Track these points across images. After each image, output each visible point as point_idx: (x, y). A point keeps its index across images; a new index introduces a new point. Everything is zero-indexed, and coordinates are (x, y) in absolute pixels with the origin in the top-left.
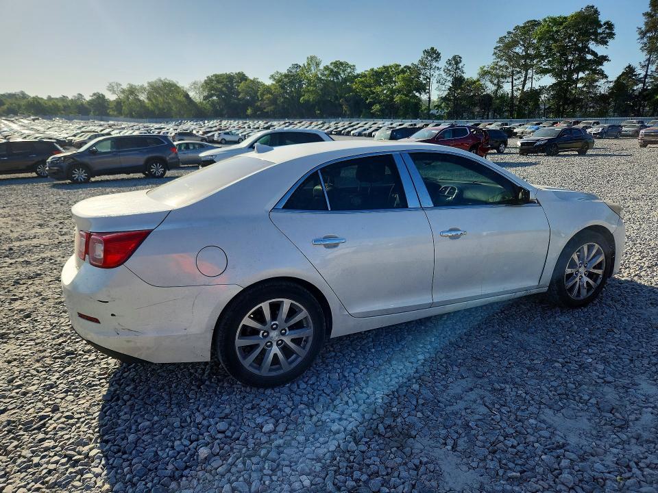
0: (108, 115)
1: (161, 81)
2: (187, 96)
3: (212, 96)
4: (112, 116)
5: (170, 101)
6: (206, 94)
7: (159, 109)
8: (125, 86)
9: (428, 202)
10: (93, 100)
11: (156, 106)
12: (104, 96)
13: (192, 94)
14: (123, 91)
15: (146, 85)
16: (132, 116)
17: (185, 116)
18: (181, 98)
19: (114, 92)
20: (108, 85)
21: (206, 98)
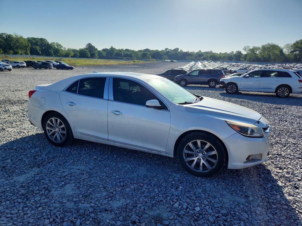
0: (240, 60)
1: (269, 44)
2: (281, 51)
3: (296, 51)
4: (241, 61)
5: (271, 54)
6: (292, 50)
7: (264, 58)
8: (251, 48)
9: (112, 98)
10: (236, 54)
11: (263, 56)
12: (241, 52)
13: (284, 50)
14: (250, 50)
15: (260, 46)
16: (250, 61)
17: (277, 61)
18: (277, 52)
19: (245, 50)
20: (244, 47)
21: (292, 52)
